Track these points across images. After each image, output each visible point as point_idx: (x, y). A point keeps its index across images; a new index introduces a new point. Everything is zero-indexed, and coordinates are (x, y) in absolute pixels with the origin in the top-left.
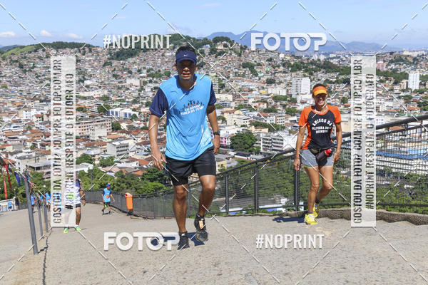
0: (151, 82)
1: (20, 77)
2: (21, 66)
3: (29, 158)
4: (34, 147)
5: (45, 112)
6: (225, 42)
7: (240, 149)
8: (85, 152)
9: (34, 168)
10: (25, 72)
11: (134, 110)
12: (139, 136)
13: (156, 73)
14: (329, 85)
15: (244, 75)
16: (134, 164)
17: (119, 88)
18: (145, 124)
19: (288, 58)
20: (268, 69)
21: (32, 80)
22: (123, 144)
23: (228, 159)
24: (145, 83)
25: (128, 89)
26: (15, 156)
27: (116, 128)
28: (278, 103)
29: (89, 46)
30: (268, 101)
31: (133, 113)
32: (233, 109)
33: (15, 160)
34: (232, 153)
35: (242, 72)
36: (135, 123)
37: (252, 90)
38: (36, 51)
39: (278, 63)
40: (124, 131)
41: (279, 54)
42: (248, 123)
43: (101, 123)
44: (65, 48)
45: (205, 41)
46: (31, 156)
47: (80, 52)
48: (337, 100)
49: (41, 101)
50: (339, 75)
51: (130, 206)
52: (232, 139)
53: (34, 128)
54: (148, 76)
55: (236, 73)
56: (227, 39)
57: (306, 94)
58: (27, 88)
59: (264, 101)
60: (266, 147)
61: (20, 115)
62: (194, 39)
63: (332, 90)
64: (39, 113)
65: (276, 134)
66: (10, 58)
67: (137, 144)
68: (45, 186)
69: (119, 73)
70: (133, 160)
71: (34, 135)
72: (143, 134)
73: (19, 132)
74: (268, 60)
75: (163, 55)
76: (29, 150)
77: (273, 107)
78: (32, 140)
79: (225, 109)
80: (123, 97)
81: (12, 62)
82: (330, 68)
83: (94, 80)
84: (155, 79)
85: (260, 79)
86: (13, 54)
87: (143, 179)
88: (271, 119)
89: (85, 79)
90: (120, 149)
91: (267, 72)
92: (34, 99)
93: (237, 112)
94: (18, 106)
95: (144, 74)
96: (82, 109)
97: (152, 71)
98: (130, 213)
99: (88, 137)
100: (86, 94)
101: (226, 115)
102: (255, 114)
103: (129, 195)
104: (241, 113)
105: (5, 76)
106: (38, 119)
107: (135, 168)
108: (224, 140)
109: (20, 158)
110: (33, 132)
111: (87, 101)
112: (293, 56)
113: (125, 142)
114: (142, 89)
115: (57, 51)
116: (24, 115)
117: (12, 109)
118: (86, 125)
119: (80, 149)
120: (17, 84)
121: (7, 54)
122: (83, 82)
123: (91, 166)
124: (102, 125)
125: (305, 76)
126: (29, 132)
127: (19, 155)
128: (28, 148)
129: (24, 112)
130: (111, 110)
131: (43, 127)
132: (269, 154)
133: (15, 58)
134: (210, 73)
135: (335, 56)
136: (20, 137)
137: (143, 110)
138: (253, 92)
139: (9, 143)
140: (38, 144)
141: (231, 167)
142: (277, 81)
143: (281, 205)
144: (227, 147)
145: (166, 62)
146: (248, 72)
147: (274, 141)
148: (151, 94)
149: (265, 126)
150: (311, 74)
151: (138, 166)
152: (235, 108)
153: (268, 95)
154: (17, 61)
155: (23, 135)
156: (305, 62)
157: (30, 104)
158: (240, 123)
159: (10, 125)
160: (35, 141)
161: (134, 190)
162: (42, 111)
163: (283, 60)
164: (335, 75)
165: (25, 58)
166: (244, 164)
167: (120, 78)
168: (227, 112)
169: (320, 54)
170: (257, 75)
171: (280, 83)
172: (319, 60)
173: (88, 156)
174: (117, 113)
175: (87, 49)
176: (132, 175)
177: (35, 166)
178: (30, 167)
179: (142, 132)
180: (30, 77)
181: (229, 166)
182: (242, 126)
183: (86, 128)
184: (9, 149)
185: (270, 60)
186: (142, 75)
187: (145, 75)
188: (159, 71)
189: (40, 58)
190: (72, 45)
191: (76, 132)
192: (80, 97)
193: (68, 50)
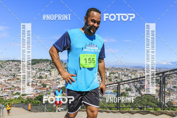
0: (39, 72)
2: (1, 66)
5: (7, 80)
8: (18, 91)
11: (34, 79)
13: (41, 69)
16: (32, 95)
24: (37, 72)
31: (33, 80)
36: (34, 83)
38: (6, 62)
49: (6, 76)
51: (30, 108)
53: (2, 84)
58: (2, 72)
64: (5, 80)
71: (2, 86)
72: (35, 86)
75: (43, 65)
79: (60, 80)
87: (35, 100)
89: (20, 70)
92: (4, 75)
93: (63, 81)
95: (37, 69)
98: (30, 111)
99: (19, 87)
100: (20, 75)
101: (60, 82)
106: (4, 82)
115: (13, 62)
119: (16, 91)
123: (19, 96)
131: (5, 84)
137: (36, 79)
140: (3, 89)
148: (39, 75)
157: (2, 77)
161: (31, 103)
165: (3, 64)
173: (18, 93)
176: (31, 99)
177: (1, 96)
180: (3, 69)
183: (19, 84)
189: (7, 64)
190: (17, 61)
191: (15, 86)
192: (18, 75)
193: (16, 62)
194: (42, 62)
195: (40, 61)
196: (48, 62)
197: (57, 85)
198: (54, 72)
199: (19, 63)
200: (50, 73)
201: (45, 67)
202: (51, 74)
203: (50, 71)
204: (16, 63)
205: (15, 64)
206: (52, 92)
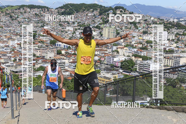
0: (79, 29)
1: (10, 23)
2: (11, 17)
3: (12, 66)
4: (15, 60)
6: (121, 10)
7: (125, 68)
8: (42, 65)
9: (14, 72)
10: (13, 20)
12: (71, 58)
13: (83, 24)
14: (179, 36)
15: (130, 28)
16: (67, 73)
17: (62, 32)
18: (75, 52)
19: (156, 20)
20: (144, 26)
21: (16, 24)
22: (62, 62)
23: (119, 74)
24: (76, 30)
25: (67, 32)
26: (5, 64)
27: (59, 53)
28: (149, 45)
29: (47, 8)
30: (143, 43)
32: (123, 46)
33: (5, 67)
34: (121, 71)
35: (129, 26)
36: (69, 51)
37: (134, 37)
38: (19, 9)
39: (150, 22)
40: (63, 55)
41: (151, 17)
42: (131, 55)
43: (51, 50)
44: (35, 8)
45: (110, 8)
46: (13, 65)
47: (42, 11)
48: (183, 45)
49: (20, 36)
50: (185, 31)
51: (64, 96)
52: (122, 63)
53: (16, 51)
54: (78, 26)
55: (126, 27)
56: (122, 8)
57: (165, 40)
58: (14, 29)
59: (141, 43)
60: (140, 69)
61: (9, 43)
62: (104, 7)
63: (180, 39)
64: (19, 42)
65: (146, 62)
66: (6, 12)
67: (70, 62)
68: (19, 82)
69: (63, 24)
70: (67, 71)
71: (15, 54)
73: (8, 52)
74: (144, 21)
75: (87, 15)
76: (12, 62)
77: (146, 47)
78: (14, 57)
79: (119, 46)
80: (64, 37)
81: (6, 14)
82: (180, 26)
83: (49, 27)
84: (82, 28)
85: (139, 31)
86: (7, 10)
87: (72, 82)
88: (144, 53)
89: (44, 26)
90: (60, 65)
91: (143, 27)
92: (17, 35)
93: (125, 48)
94: (8, 38)
96: (42, 41)
97: (80, 23)
98: (64, 100)
99: (44, 57)
101: (119, 50)
102: (136, 50)
103: (64, 90)
104: (127, 49)
105: (2, 22)
106: (18, 46)
107: (68, 75)
108: (117, 63)
109: (7, 66)
110: (15, 52)
111: (44, 38)
112: (159, 19)
113: (63, 61)
114: (74, 33)
115: (31, 10)
116: (11, 43)
117: (5, 39)
118: (43, 50)
119: (39, 63)
120: (8, 26)
121: (4, 10)
122: (43, 27)
124: (52, 51)
125: (164, 30)
126: (13, 52)
127: (7, 64)
128: (12, 61)
129: (11, 41)
130: (57, 43)
131: (20, 50)
132: (142, 73)
133: (8, 12)
134: (112, 26)
135: (183, 20)
136: (8, 55)
138: (135, 38)
139: (2, 57)
140: (17, 59)
141: (120, 78)
142: (149, 33)
143: (146, 102)
144: (118, 67)
145: (88, 19)
146: (133, 26)
147: (145, 65)
148: (79, 36)
149: (140, 57)
150: (169, 29)
151: (69, 74)
152: (124, 46)
153: (143, 40)
154: (9, 14)
155: (10, 54)
156: (166, 22)
157: (14, 37)
158: (127, 54)
159: (3, 48)
160: (16, 57)
161: (66, 87)
162: (21, 42)
163: (153, 21)
164: (182, 31)
165: (13, 12)
166: (128, 77)
167: (63, 26)
168: (120, 48)
169: (174, 19)
170: (137, 29)
171: (151, 33)
172: (174, 22)
173: (43, 67)
174: (60, 45)
175: (46, 10)
176: (66, 79)
177: (15, 71)
178: (12, 71)
179: (73, 56)
180: (15, 23)
181: (119, 77)
182: (128, 56)
183: (43, 52)
184: (2, 61)
185: (146, 20)
186: (75, 25)
187: (76, 25)
188: (84, 23)
189: (21, 13)
190: (39, 7)
191: (38, 54)
192: (41, 35)
193: (36, 9)
194: (84, 10)
195: (80, 9)
196: (96, 10)
197: (114, 57)
198: (107, 29)
199: (42, 12)
200: (100, 32)
201: (90, 21)
202: (102, 35)
203: (99, 29)
204: (36, 11)
205: (36, 14)
206: (104, 70)
